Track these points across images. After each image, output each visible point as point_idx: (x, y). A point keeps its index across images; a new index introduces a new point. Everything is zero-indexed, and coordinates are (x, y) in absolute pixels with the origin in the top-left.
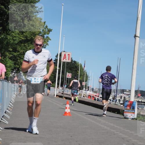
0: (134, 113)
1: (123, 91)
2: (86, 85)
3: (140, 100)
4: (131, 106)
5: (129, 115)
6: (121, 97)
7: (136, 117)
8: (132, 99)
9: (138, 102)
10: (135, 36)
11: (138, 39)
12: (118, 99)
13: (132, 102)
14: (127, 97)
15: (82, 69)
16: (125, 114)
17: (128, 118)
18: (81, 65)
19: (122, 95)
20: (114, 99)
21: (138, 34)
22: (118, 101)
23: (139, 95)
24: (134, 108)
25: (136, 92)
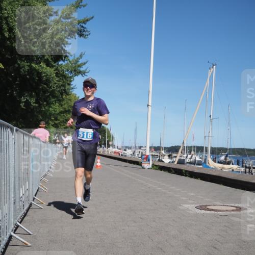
0: (149, 164)
1: (140, 148)
2: (112, 145)
3: (154, 154)
4: (147, 158)
5: (146, 166)
6: (139, 152)
7: (151, 167)
8: (148, 153)
9: (152, 155)
10: (148, 105)
11: (150, 107)
12: (136, 154)
13: (148, 156)
14: (144, 152)
15: (109, 132)
16: (143, 165)
17: (144, 168)
18: (108, 129)
19: (140, 150)
20: (133, 153)
21: (150, 104)
22: (136, 155)
23: (153, 150)
24: (149, 160)
25: (150, 148)
